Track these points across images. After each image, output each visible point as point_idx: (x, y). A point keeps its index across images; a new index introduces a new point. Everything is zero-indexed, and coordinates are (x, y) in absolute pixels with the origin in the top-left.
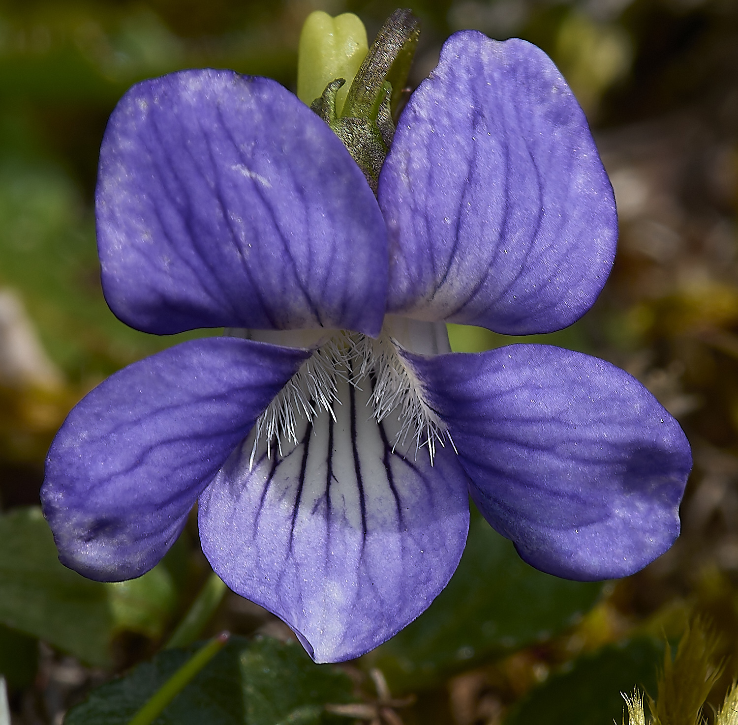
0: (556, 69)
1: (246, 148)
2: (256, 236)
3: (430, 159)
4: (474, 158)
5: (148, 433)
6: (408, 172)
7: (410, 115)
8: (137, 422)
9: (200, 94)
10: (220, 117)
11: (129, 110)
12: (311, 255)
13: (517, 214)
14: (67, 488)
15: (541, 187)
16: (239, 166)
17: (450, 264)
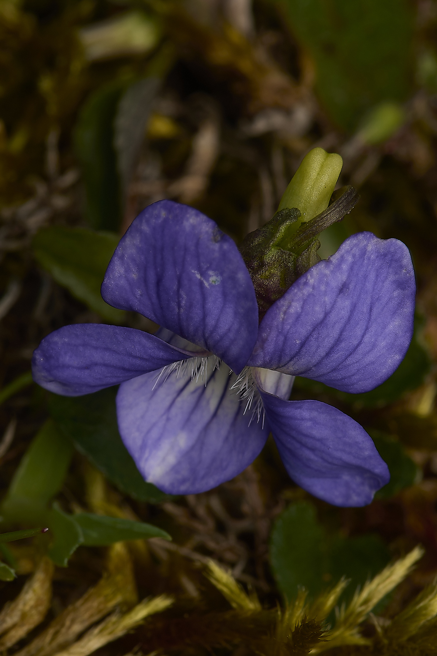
0: (411, 262)
1: (204, 266)
2: (190, 306)
3: (302, 308)
4: (330, 312)
5: (97, 356)
6: (285, 313)
7: (303, 280)
8: (96, 348)
9: (193, 227)
10: (197, 244)
11: (156, 212)
12: (216, 327)
13: (343, 345)
14: (47, 358)
15: (367, 329)
16: (196, 272)
17: (290, 360)
